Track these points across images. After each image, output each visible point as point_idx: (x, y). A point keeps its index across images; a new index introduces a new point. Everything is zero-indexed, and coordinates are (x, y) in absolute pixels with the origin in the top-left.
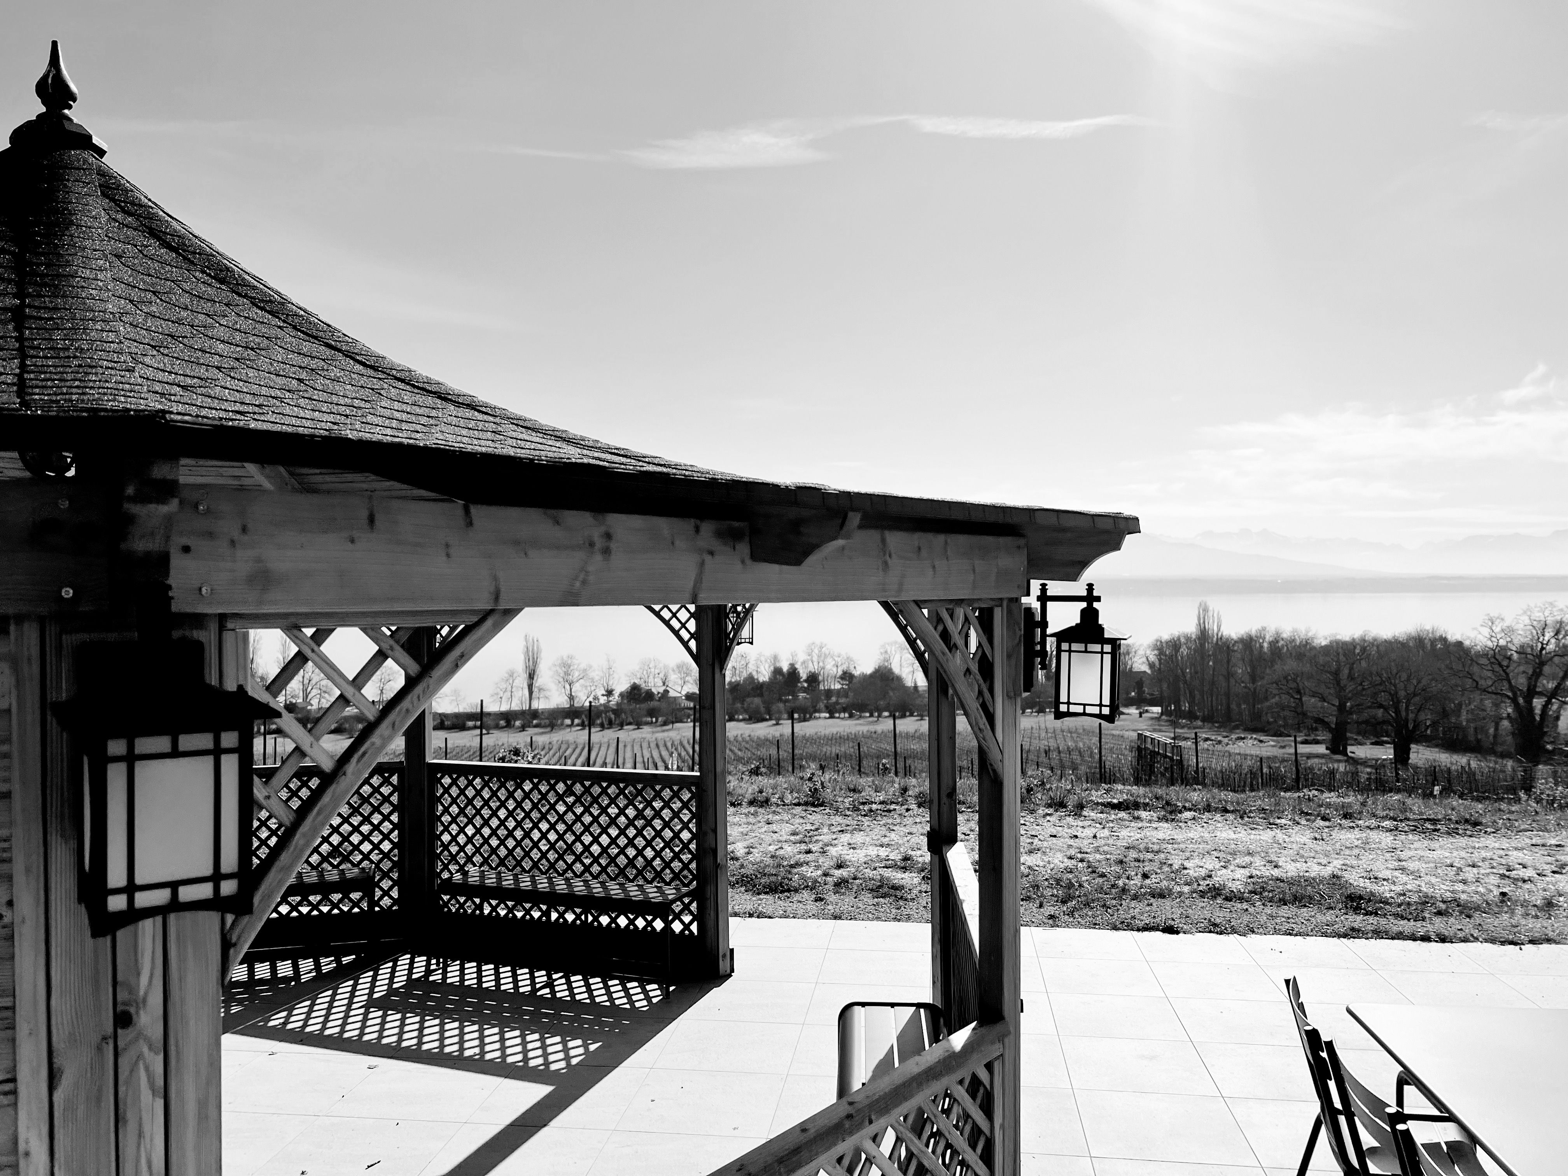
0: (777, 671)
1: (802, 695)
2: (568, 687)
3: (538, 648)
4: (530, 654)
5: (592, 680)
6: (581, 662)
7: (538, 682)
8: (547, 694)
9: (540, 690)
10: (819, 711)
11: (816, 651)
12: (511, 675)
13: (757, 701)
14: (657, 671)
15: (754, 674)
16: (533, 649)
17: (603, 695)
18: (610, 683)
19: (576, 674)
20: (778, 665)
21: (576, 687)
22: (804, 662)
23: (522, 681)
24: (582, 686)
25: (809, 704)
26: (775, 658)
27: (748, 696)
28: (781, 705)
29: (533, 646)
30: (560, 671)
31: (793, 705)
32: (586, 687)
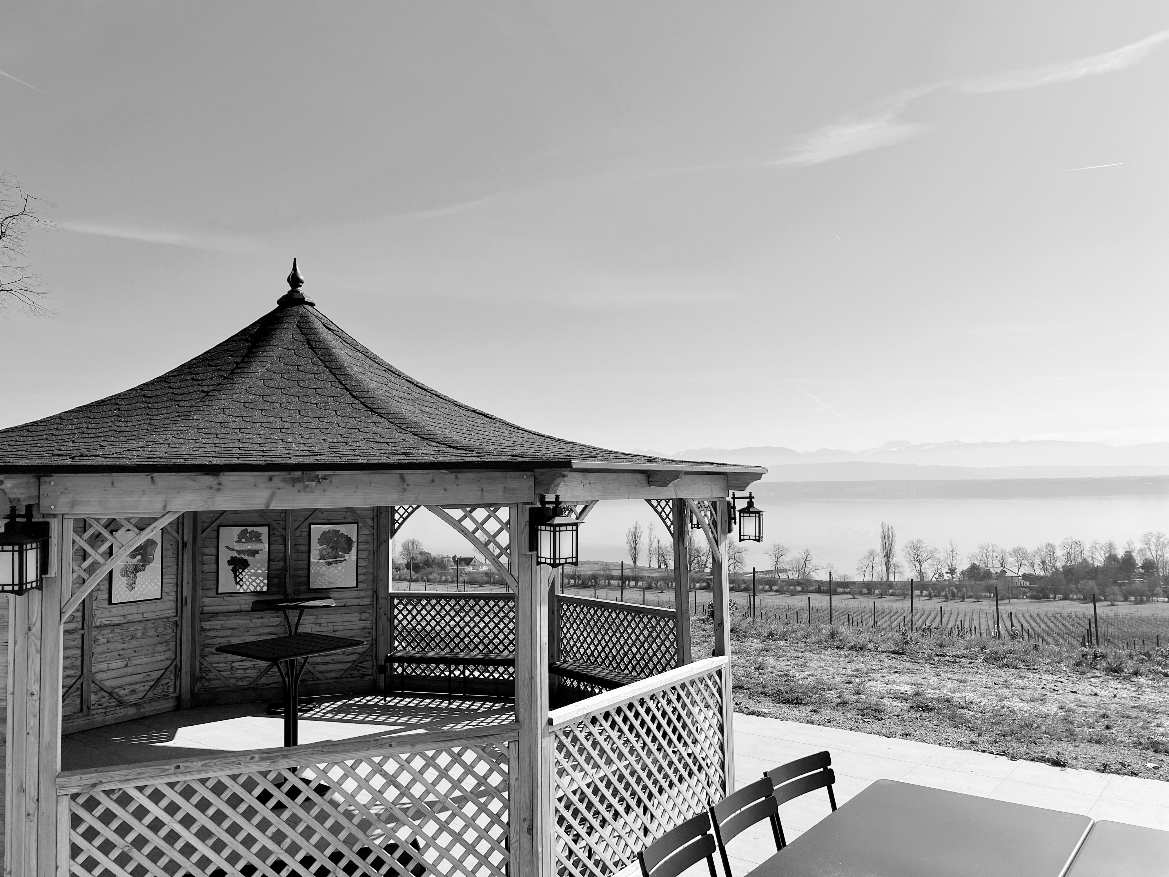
0: (1112, 558)
1: (1138, 580)
2: (918, 565)
3: (892, 533)
4: (887, 538)
5: (939, 560)
6: (928, 545)
7: (894, 560)
8: (902, 570)
9: (895, 566)
10: (1157, 595)
11: (1154, 540)
12: (872, 554)
13: (1091, 583)
14: (995, 555)
15: (1089, 560)
16: (888, 535)
17: (947, 573)
18: (954, 563)
19: (925, 555)
20: (1113, 552)
21: (925, 565)
22: (1141, 550)
23: (880, 559)
24: (929, 564)
25: (1146, 588)
26: (1111, 546)
27: (1083, 579)
28: (1116, 588)
29: (889, 532)
30: (911, 552)
31: (1129, 588)
32: (933, 565)
